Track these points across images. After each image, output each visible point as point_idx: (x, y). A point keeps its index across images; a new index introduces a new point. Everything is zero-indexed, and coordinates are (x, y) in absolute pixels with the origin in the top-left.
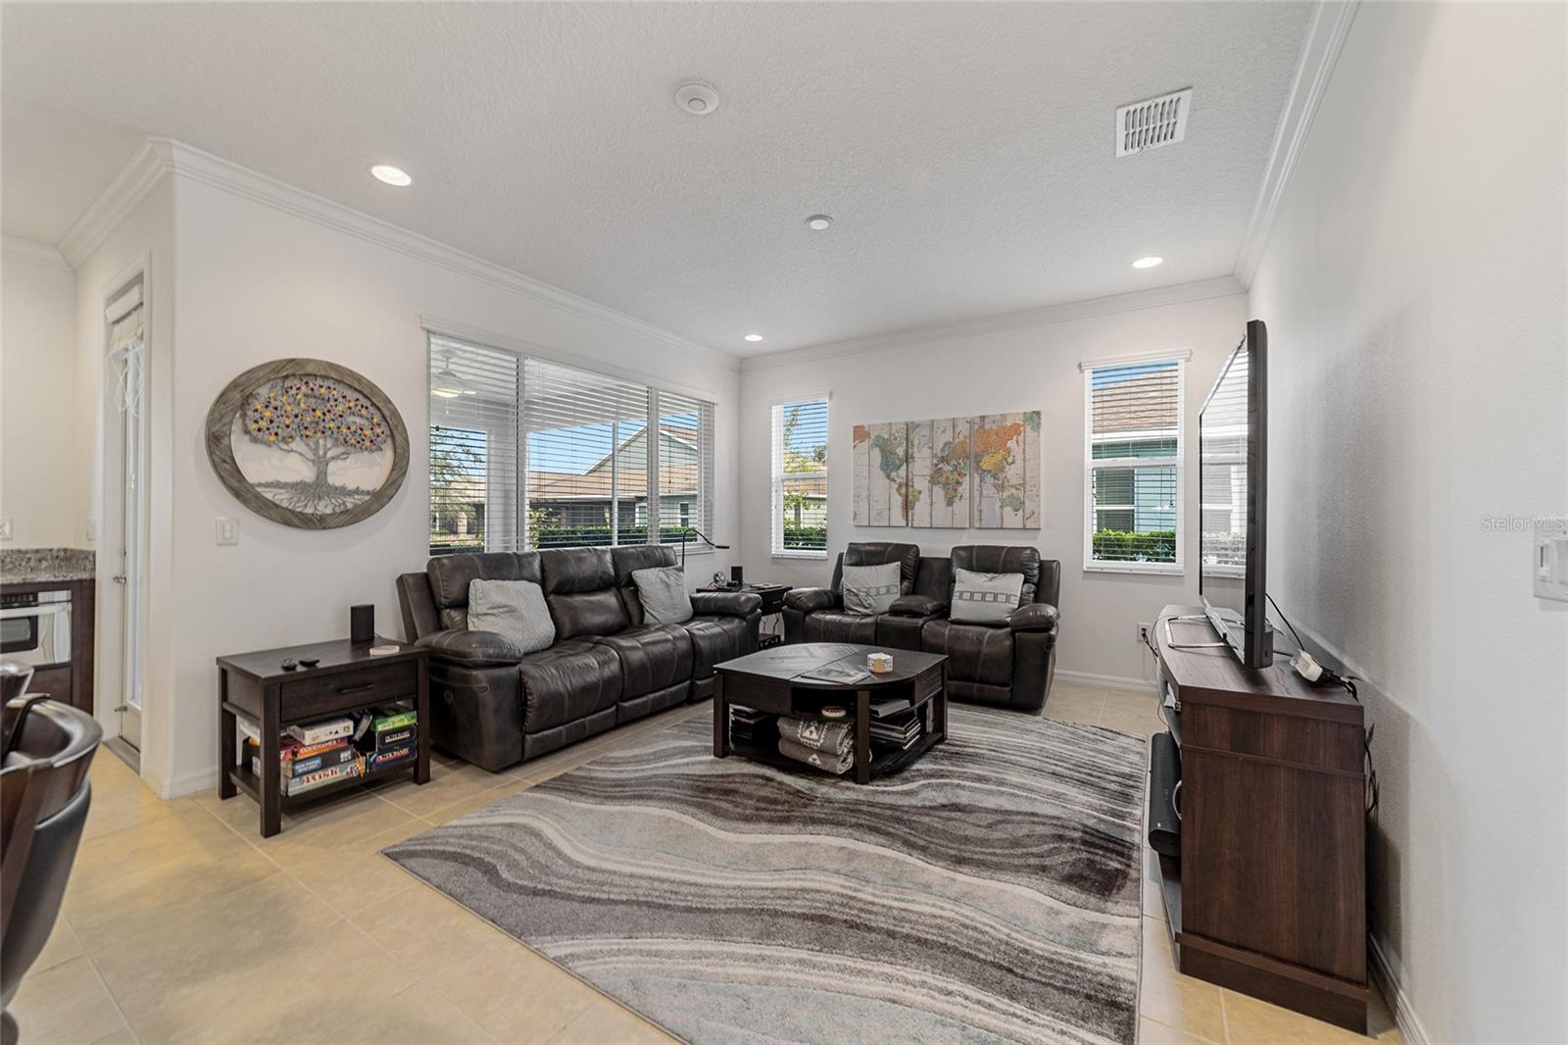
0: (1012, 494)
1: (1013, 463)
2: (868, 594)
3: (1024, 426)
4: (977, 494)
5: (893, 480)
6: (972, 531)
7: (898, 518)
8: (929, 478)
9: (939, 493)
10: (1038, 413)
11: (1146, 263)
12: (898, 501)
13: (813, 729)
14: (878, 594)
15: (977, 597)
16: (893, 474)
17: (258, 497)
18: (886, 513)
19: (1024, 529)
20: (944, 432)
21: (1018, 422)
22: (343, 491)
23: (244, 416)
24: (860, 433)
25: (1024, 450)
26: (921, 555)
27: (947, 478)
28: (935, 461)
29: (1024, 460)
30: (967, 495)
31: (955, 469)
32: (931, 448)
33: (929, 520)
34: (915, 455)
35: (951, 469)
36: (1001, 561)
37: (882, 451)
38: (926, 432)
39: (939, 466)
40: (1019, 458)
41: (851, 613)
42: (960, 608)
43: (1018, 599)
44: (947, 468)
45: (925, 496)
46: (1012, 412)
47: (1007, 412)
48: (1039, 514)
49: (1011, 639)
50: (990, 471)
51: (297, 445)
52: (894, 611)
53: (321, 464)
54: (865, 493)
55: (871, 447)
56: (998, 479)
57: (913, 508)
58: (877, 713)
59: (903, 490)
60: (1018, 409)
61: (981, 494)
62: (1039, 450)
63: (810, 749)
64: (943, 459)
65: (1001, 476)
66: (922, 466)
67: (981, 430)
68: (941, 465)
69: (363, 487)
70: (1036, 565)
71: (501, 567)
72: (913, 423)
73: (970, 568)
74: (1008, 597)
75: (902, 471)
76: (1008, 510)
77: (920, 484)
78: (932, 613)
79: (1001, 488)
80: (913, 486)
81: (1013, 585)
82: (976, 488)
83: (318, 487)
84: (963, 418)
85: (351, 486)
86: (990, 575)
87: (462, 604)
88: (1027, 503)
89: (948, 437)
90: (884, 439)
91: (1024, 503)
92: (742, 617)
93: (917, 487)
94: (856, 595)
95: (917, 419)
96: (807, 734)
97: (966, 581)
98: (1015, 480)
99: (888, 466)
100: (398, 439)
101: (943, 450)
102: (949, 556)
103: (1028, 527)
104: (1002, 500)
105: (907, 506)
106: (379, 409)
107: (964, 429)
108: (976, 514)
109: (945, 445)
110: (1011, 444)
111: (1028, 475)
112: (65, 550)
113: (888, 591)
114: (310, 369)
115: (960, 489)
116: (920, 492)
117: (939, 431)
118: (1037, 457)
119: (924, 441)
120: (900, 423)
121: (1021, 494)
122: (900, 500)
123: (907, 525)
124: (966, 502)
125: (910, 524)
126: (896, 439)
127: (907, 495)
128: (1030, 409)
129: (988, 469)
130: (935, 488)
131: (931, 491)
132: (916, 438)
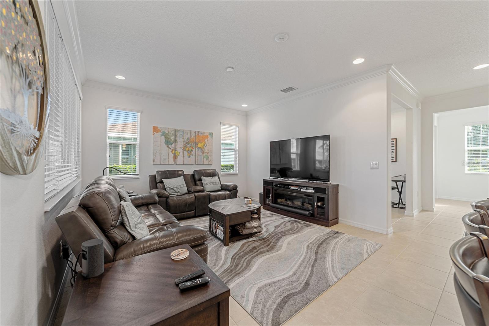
0: (206, 155)
1: (206, 146)
2: (177, 188)
3: (209, 136)
4: (197, 154)
5: (170, 148)
6: (195, 165)
7: (171, 161)
8: (182, 148)
9: (186, 153)
10: (212, 133)
11: (245, 106)
12: (171, 156)
14: (180, 188)
16: (170, 146)
18: (167, 160)
20: (187, 134)
21: (207, 135)
24: (156, 129)
25: (209, 142)
26: (185, 174)
27: (188, 149)
28: (185, 143)
29: (209, 145)
30: (194, 154)
31: (191, 146)
32: (183, 139)
33: (183, 162)
34: (178, 140)
37: (165, 137)
38: (182, 133)
39: (186, 145)
40: (208, 145)
42: (207, 187)
44: (188, 146)
45: (181, 154)
47: (205, 132)
48: (212, 160)
50: (200, 148)
54: (158, 152)
55: (161, 135)
57: (177, 158)
59: (174, 152)
60: (207, 131)
61: (198, 154)
62: (212, 143)
64: (187, 143)
65: (203, 149)
66: (180, 144)
67: (198, 135)
72: (177, 129)
73: (204, 176)
75: (173, 145)
76: (205, 159)
77: (180, 150)
79: (203, 153)
80: (177, 151)
82: (196, 152)
84: (193, 131)
86: (210, 178)
88: (210, 157)
89: (188, 136)
90: (166, 133)
91: (209, 157)
95: (178, 128)
97: (205, 180)
98: (207, 151)
99: (168, 143)
101: (187, 140)
102: (193, 173)
103: (210, 164)
104: (203, 156)
105: (175, 157)
107: (193, 134)
108: (197, 161)
109: (188, 138)
110: (206, 141)
111: (210, 150)
113: (183, 186)
115: (192, 153)
116: (180, 153)
117: (186, 133)
118: (212, 145)
119: (181, 136)
120: (173, 129)
121: (208, 155)
122: (172, 155)
123: (175, 164)
124: (194, 157)
125: (176, 164)
126: (171, 134)
127: (175, 154)
128: (210, 132)
129: (200, 147)
130: (185, 152)
131: (183, 153)
132: (179, 134)
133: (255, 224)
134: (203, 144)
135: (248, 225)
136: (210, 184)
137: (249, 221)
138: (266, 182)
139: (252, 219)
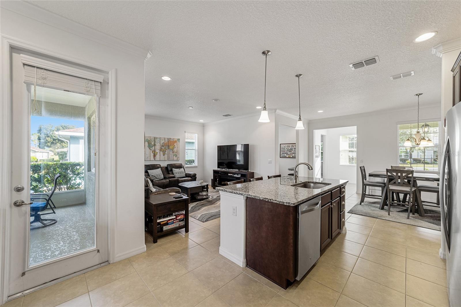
0: (175, 154)
2: (157, 176)
3: (177, 141)
4: (169, 153)
5: (151, 150)
6: (168, 161)
7: (152, 158)
9: (162, 153)
10: (179, 139)
11: (202, 121)
12: (152, 155)
14: (159, 175)
16: (151, 148)
18: (149, 158)
19: (177, 160)
20: (163, 140)
21: (175, 140)
25: (177, 145)
26: (161, 166)
27: (163, 150)
28: (161, 146)
30: (167, 154)
31: (165, 148)
32: (160, 143)
33: (159, 159)
34: (156, 144)
37: (148, 143)
38: (159, 139)
40: (176, 147)
44: (163, 148)
45: (159, 153)
46: (174, 138)
48: (179, 157)
57: (156, 156)
59: (154, 152)
60: (176, 138)
62: (180, 146)
64: (162, 146)
65: (173, 150)
66: (158, 147)
67: (170, 141)
72: (156, 137)
73: (173, 168)
75: (153, 148)
76: (174, 157)
77: (158, 151)
79: (173, 152)
80: (156, 151)
84: (166, 138)
86: (177, 169)
88: (178, 155)
89: (164, 142)
90: (149, 140)
91: (177, 155)
94: (154, 176)
98: (176, 151)
99: (150, 146)
101: (162, 144)
102: (169, 166)
104: (173, 155)
105: (155, 156)
107: (167, 140)
108: (169, 158)
109: (163, 143)
110: (175, 144)
111: (178, 150)
113: (161, 175)
115: (166, 152)
116: (157, 153)
119: (158, 142)
120: (153, 137)
122: (153, 154)
123: (154, 160)
124: (167, 155)
126: (152, 140)
128: (178, 138)
129: (171, 148)
131: (160, 153)
132: (157, 141)
133: (204, 193)
135: (200, 193)
136: (178, 173)
137: (201, 192)
138: (215, 172)
139: (203, 191)
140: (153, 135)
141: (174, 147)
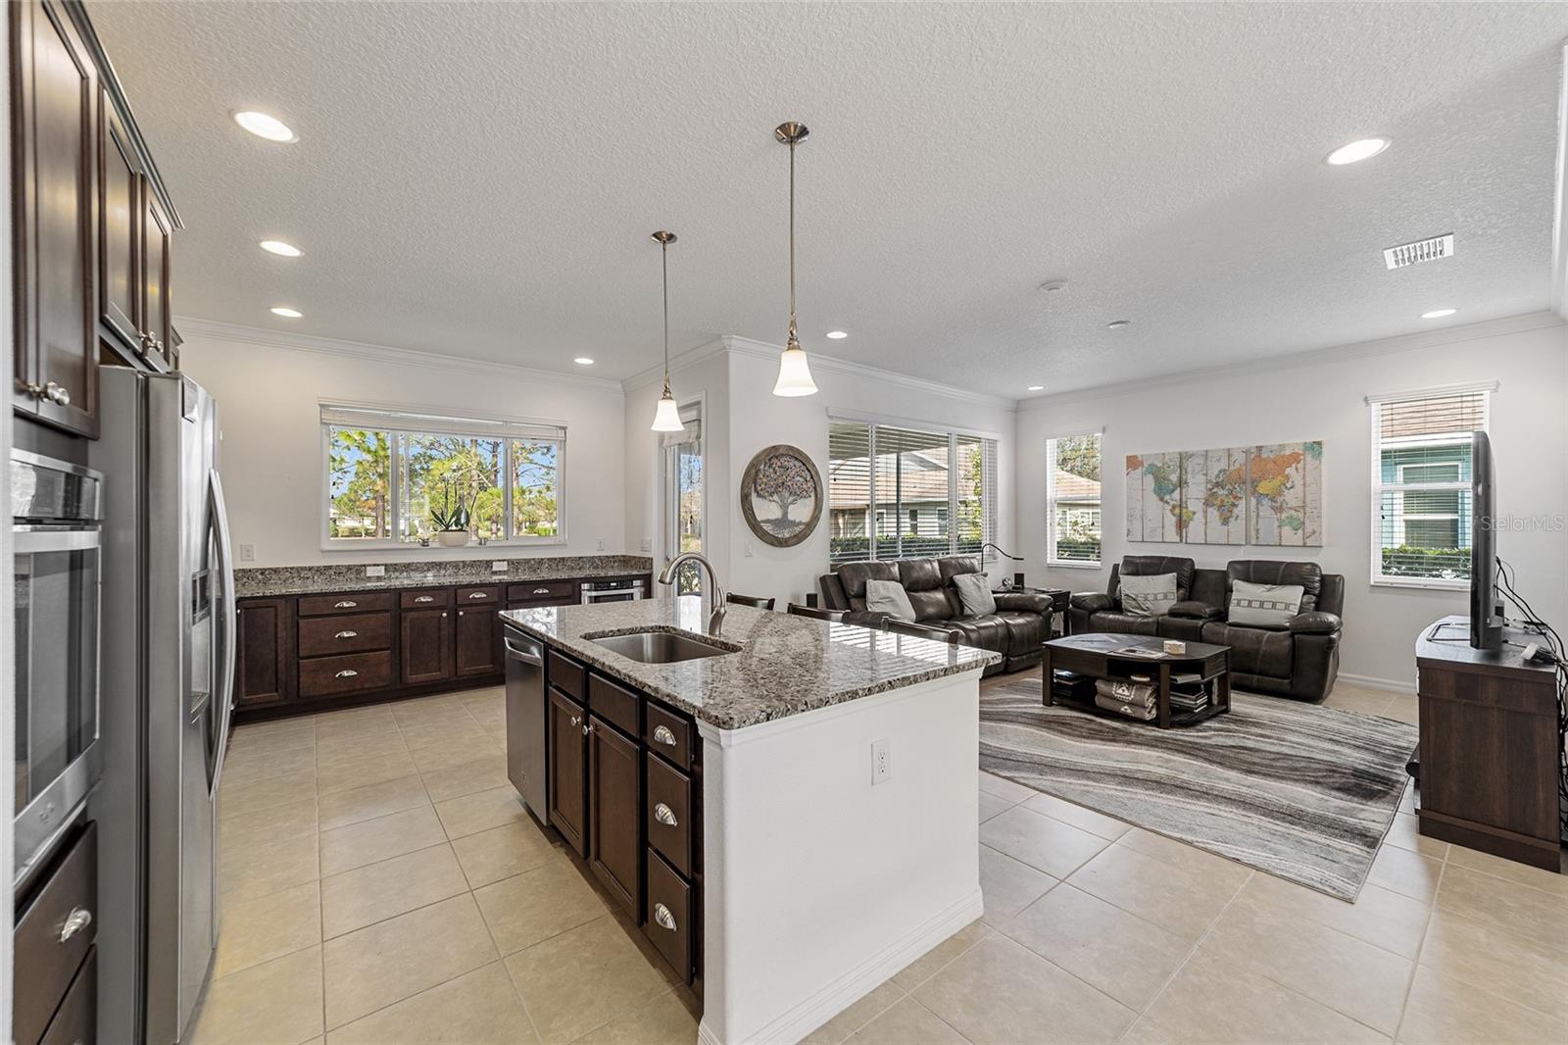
0: (1292, 517)
1: (1292, 487)
2: (1146, 599)
3: (1303, 455)
4: (1254, 515)
5: (1167, 502)
6: (1248, 546)
7: (1171, 534)
8: (1203, 501)
9: (1214, 513)
10: (1319, 444)
12: (1171, 520)
13: (1124, 688)
14: (1155, 599)
15: (1256, 604)
16: (1167, 498)
17: (761, 527)
18: (1160, 530)
19: (1304, 546)
20: (1219, 460)
21: (1296, 451)
22: (794, 524)
23: (755, 483)
24: (1133, 462)
25: (1304, 476)
26: (1196, 567)
27: (1222, 501)
28: (1209, 486)
29: (1304, 485)
30: (1242, 515)
31: (1231, 492)
32: (1206, 475)
33: (1203, 537)
34: (1188, 481)
35: (1226, 493)
36: (1280, 575)
37: (1156, 478)
38: (1201, 461)
39: (1213, 491)
40: (1298, 482)
41: (1129, 614)
42: (1237, 613)
43: (1298, 607)
44: (1221, 492)
45: (1199, 516)
46: (1291, 441)
47: (1286, 442)
48: (1320, 533)
49: (1291, 640)
50: (1267, 495)
51: (775, 497)
52: (1172, 613)
53: (785, 508)
54: (1138, 513)
55: (1144, 474)
56: (1276, 502)
57: (1187, 526)
58: (1176, 680)
59: (1177, 511)
60: (1295, 439)
61: (1258, 515)
62: (1320, 476)
63: (1124, 703)
64: (1217, 484)
65: (1280, 499)
66: (1196, 490)
67: (1257, 459)
68: (1215, 490)
69: (804, 521)
70: (1317, 578)
71: (879, 572)
72: (1187, 453)
73: (1247, 580)
74: (1287, 607)
75: (1176, 495)
76: (1287, 529)
77: (1195, 505)
78: (1210, 616)
79: (1279, 509)
80: (1187, 508)
81: (1293, 596)
82: (1252, 509)
83: (782, 522)
84: (1239, 448)
85: (797, 521)
86: (1268, 586)
87: (862, 595)
88: (1308, 523)
89: (1223, 465)
90: (1157, 467)
91: (1304, 523)
92: (1038, 613)
93: (1190, 508)
94: (1134, 599)
95: (1190, 449)
96: (1120, 691)
97: (1243, 591)
98: (1293, 503)
99: (1162, 490)
100: (818, 489)
101: (1218, 476)
102: (1225, 569)
103: (1308, 544)
104: (1281, 521)
105: (1181, 525)
106: (809, 471)
107: (1240, 458)
108: (1253, 532)
109: (1220, 472)
110: (1290, 471)
111: (1308, 502)
112: (623, 556)
113: (1165, 597)
114: (781, 451)
115: (1236, 510)
116: (1194, 513)
117: (1214, 460)
118: (1318, 482)
119: (1199, 468)
120: (1174, 453)
121: (1301, 515)
122: (1174, 519)
123: (1181, 541)
124: (1242, 522)
125: (1184, 540)
126: (1169, 467)
127: (1181, 516)
128: (1310, 440)
129: (1266, 493)
130: (1210, 510)
131: (1206, 512)
132: (1190, 466)
134: (1276, 482)
136: (1263, 606)
140: (1175, 448)
141: (1285, 484)
